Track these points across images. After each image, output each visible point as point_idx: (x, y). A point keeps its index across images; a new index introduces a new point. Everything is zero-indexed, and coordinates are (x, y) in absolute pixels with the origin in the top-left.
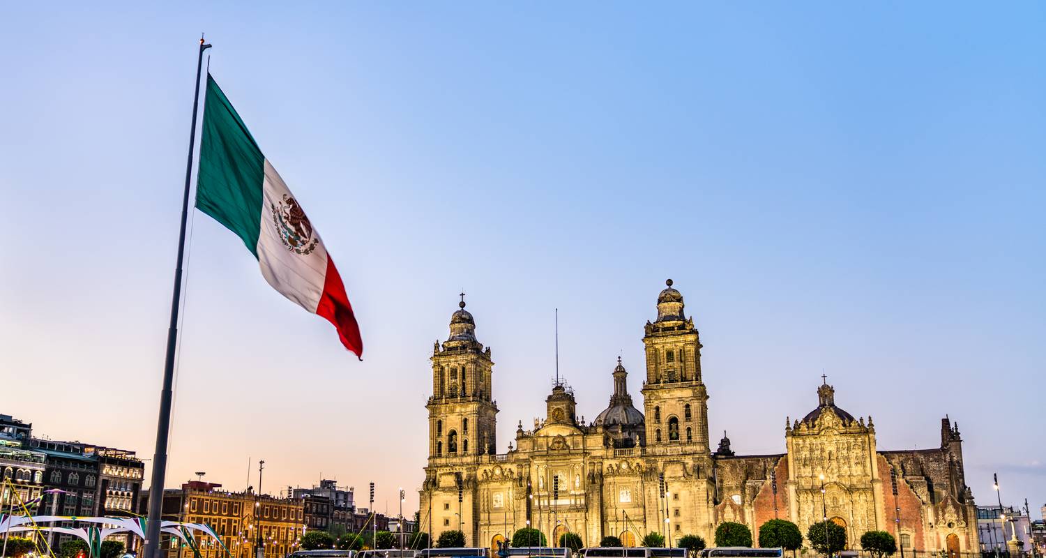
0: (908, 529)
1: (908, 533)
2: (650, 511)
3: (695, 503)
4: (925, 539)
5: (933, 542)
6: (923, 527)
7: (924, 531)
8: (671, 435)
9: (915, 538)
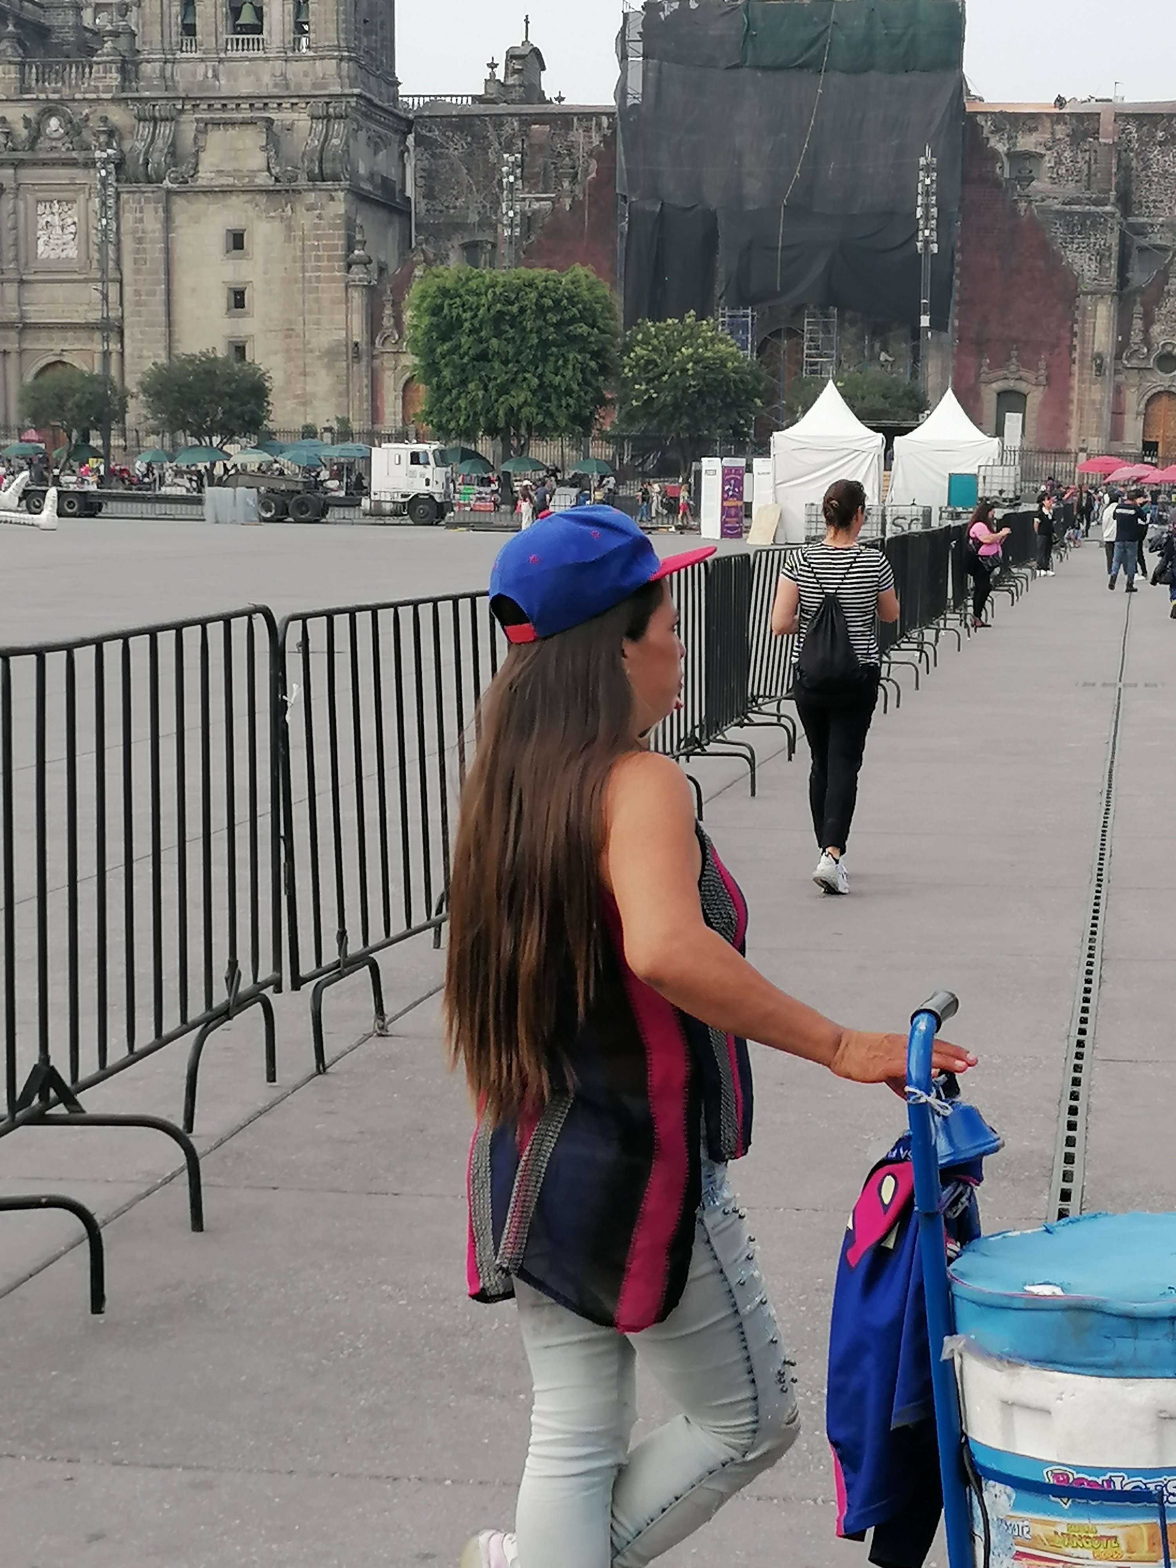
0: (1023, 373)
1: (1022, 387)
2: (137, 293)
3: (304, 270)
4: (1074, 407)
5: (1100, 417)
6: (1075, 368)
7: (1075, 382)
8: (234, 15)
9: (1044, 404)
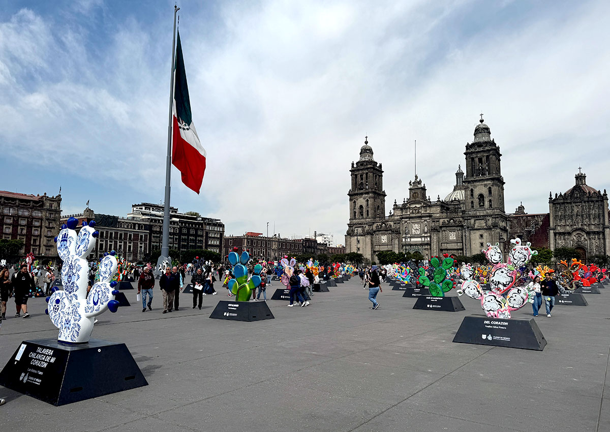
2: (465, 244)
8: (480, 204)
